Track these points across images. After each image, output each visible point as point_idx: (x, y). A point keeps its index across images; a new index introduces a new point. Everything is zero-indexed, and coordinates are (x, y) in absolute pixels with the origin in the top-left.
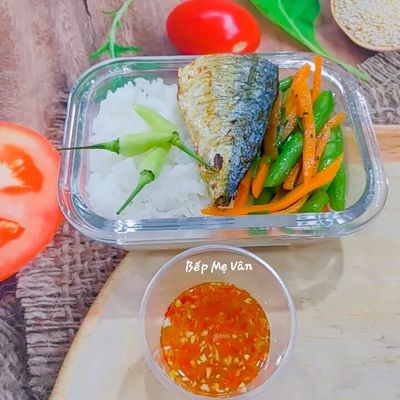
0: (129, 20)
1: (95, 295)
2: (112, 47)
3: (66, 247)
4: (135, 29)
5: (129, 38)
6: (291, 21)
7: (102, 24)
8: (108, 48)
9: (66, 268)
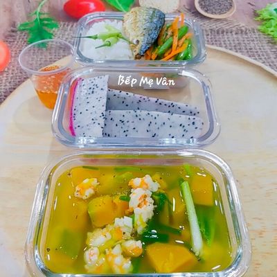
0: (47, 4)
1: (14, 89)
2: (38, 13)
3: (5, 75)
4: (49, 7)
5: (46, 10)
6: (120, 5)
7: (35, 5)
8: (36, 13)
9: (4, 81)
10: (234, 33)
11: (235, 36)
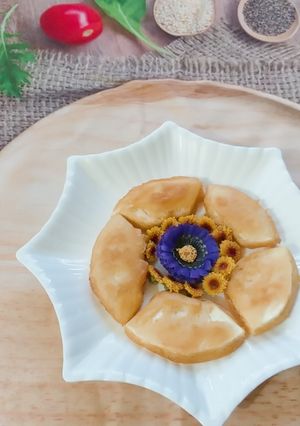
0: (15, 18)
2: (2, 34)
4: (19, 23)
5: (14, 29)
10: (295, 69)
11: (297, 75)
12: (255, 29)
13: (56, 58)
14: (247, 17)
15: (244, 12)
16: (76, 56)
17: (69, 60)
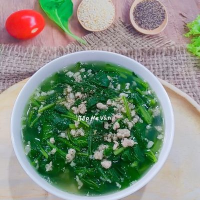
10: (163, 54)
11: (164, 58)
12: (140, 25)
13: (13, 50)
14: (135, 17)
15: (134, 13)
16: (26, 47)
17: (21, 51)
